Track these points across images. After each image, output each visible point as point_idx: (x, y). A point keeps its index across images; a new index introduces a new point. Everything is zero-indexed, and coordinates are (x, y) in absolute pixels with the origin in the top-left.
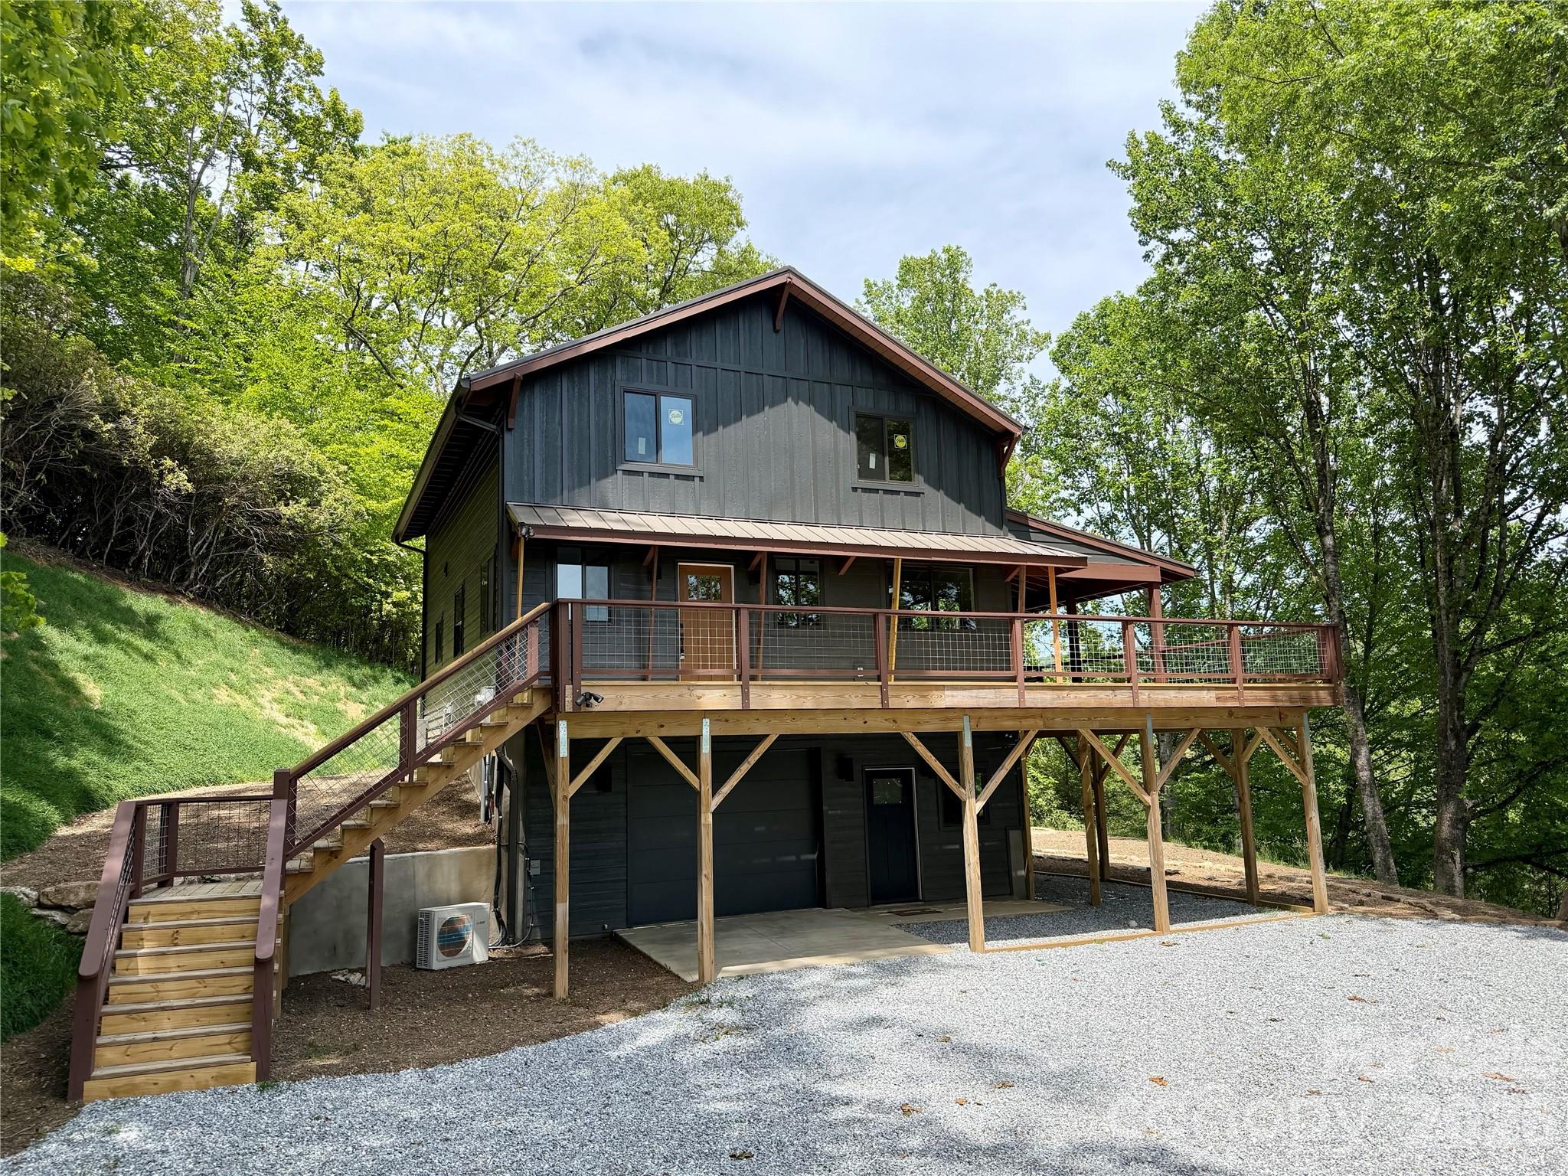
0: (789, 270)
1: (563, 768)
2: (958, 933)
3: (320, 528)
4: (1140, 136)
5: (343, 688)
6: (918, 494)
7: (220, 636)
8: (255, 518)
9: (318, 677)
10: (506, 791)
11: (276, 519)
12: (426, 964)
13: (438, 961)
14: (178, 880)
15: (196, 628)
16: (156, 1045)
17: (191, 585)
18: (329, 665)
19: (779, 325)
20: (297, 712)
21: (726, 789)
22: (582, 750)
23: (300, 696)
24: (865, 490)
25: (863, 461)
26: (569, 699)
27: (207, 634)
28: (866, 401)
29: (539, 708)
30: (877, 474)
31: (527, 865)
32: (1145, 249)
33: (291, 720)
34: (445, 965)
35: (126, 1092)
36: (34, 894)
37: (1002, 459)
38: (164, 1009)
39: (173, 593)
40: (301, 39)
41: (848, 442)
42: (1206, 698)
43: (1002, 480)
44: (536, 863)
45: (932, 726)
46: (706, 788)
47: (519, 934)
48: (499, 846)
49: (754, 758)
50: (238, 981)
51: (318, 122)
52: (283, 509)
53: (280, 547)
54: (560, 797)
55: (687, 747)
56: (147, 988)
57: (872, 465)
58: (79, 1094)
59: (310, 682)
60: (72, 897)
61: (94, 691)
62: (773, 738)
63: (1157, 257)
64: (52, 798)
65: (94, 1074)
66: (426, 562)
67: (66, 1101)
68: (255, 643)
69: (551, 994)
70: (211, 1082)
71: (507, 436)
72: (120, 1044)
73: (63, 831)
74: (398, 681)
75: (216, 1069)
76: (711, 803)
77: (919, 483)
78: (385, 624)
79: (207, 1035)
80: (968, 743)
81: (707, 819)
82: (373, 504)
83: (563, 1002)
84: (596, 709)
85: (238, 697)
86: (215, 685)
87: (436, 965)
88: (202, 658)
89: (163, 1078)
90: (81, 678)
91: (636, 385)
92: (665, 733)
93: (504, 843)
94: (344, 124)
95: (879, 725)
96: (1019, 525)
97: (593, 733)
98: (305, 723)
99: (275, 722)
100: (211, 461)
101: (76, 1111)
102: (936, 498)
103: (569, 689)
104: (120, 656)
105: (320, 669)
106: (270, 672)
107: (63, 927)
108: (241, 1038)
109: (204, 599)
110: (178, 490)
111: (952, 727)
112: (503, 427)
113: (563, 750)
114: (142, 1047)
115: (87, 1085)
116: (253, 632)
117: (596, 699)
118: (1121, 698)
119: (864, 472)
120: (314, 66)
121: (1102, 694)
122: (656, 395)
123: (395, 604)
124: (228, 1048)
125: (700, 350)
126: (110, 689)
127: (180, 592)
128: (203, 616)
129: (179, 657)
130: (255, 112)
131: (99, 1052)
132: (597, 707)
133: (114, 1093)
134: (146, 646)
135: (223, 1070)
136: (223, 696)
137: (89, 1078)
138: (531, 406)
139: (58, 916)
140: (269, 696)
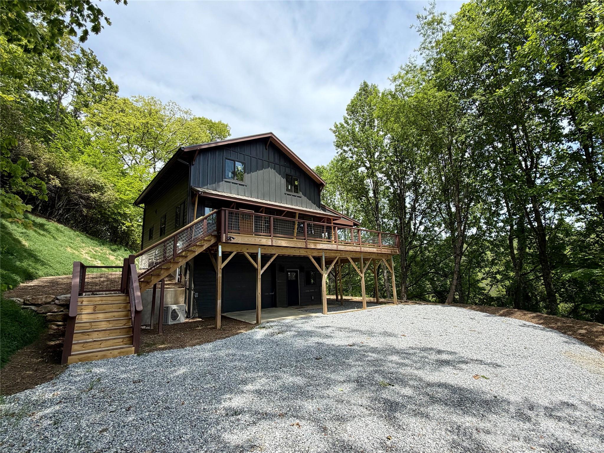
0: (271, 133)
1: (220, 260)
2: (321, 311)
3: (104, 202)
4: (338, 124)
5: (108, 251)
6: (300, 197)
7: (66, 232)
8: (81, 197)
9: (101, 248)
10: (188, 272)
11: (88, 198)
12: (166, 322)
13: (171, 322)
14: (84, 294)
15: (58, 230)
16: (95, 343)
17: (55, 216)
18: (103, 244)
19: (267, 148)
20: (94, 257)
21: (265, 268)
22: (225, 255)
23: (94, 253)
24: (288, 194)
25: (287, 187)
26: (224, 238)
27: (61, 232)
28: (288, 171)
29: (213, 241)
30: (290, 191)
31: (194, 294)
32: (337, 151)
33: (92, 259)
34: (173, 323)
35: (86, 360)
36: (22, 300)
37: (320, 191)
38: (96, 331)
39: (48, 218)
40: (100, 63)
41: (284, 181)
42: (374, 250)
43: (319, 195)
44: (197, 294)
45: (316, 254)
46: (259, 268)
47: (191, 315)
48: (186, 288)
49: (272, 260)
50: (122, 321)
51: (104, 86)
52: (92, 195)
53: (89, 207)
54: (219, 267)
55: (254, 256)
56: (88, 324)
57: (289, 188)
58: (66, 361)
59: (97, 249)
60: (39, 301)
61: (26, 243)
62: (277, 255)
63: (340, 153)
64: (17, 274)
65: (72, 353)
66: (145, 212)
67: (60, 364)
68: (78, 236)
69: (215, 328)
70: (118, 355)
71: (192, 167)
72: (81, 343)
73: (22, 284)
74: (126, 250)
75: (119, 350)
76: (261, 272)
77: (300, 194)
78: (124, 232)
79: (114, 339)
80: (324, 259)
81: (259, 277)
82: (122, 196)
83: (220, 330)
84: (232, 242)
85: (74, 251)
86: (67, 247)
87: (170, 323)
88: (61, 238)
89: (100, 354)
90: (21, 239)
91: (229, 158)
92: (248, 251)
93: (188, 287)
94: (114, 88)
95: (303, 253)
96: (323, 208)
97: (228, 250)
98: (97, 260)
99: (87, 259)
100: (67, 178)
101: (67, 367)
102: (304, 198)
103: (224, 235)
104: (34, 233)
105: (100, 245)
106: (84, 245)
107: (36, 311)
108: (127, 339)
109: (59, 221)
110: (55, 185)
111: (320, 254)
112: (191, 163)
113: (220, 254)
114: (89, 344)
115: (69, 358)
116: (78, 233)
117: (233, 238)
118: (358, 249)
119: (287, 190)
120: (104, 70)
121: (354, 248)
122: (234, 161)
123: (126, 226)
124: (122, 343)
125: (247, 151)
126: (32, 243)
127: (51, 219)
128: (60, 226)
129: (53, 237)
130: (83, 80)
131: (73, 346)
132: (233, 241)
133: (80, 360)
134: (42, 232)
135: (122, 350)
136: (69, 250)
137: (70, 355)
138: (199, 159)
139: (33, 308)
140: (84, 252)
